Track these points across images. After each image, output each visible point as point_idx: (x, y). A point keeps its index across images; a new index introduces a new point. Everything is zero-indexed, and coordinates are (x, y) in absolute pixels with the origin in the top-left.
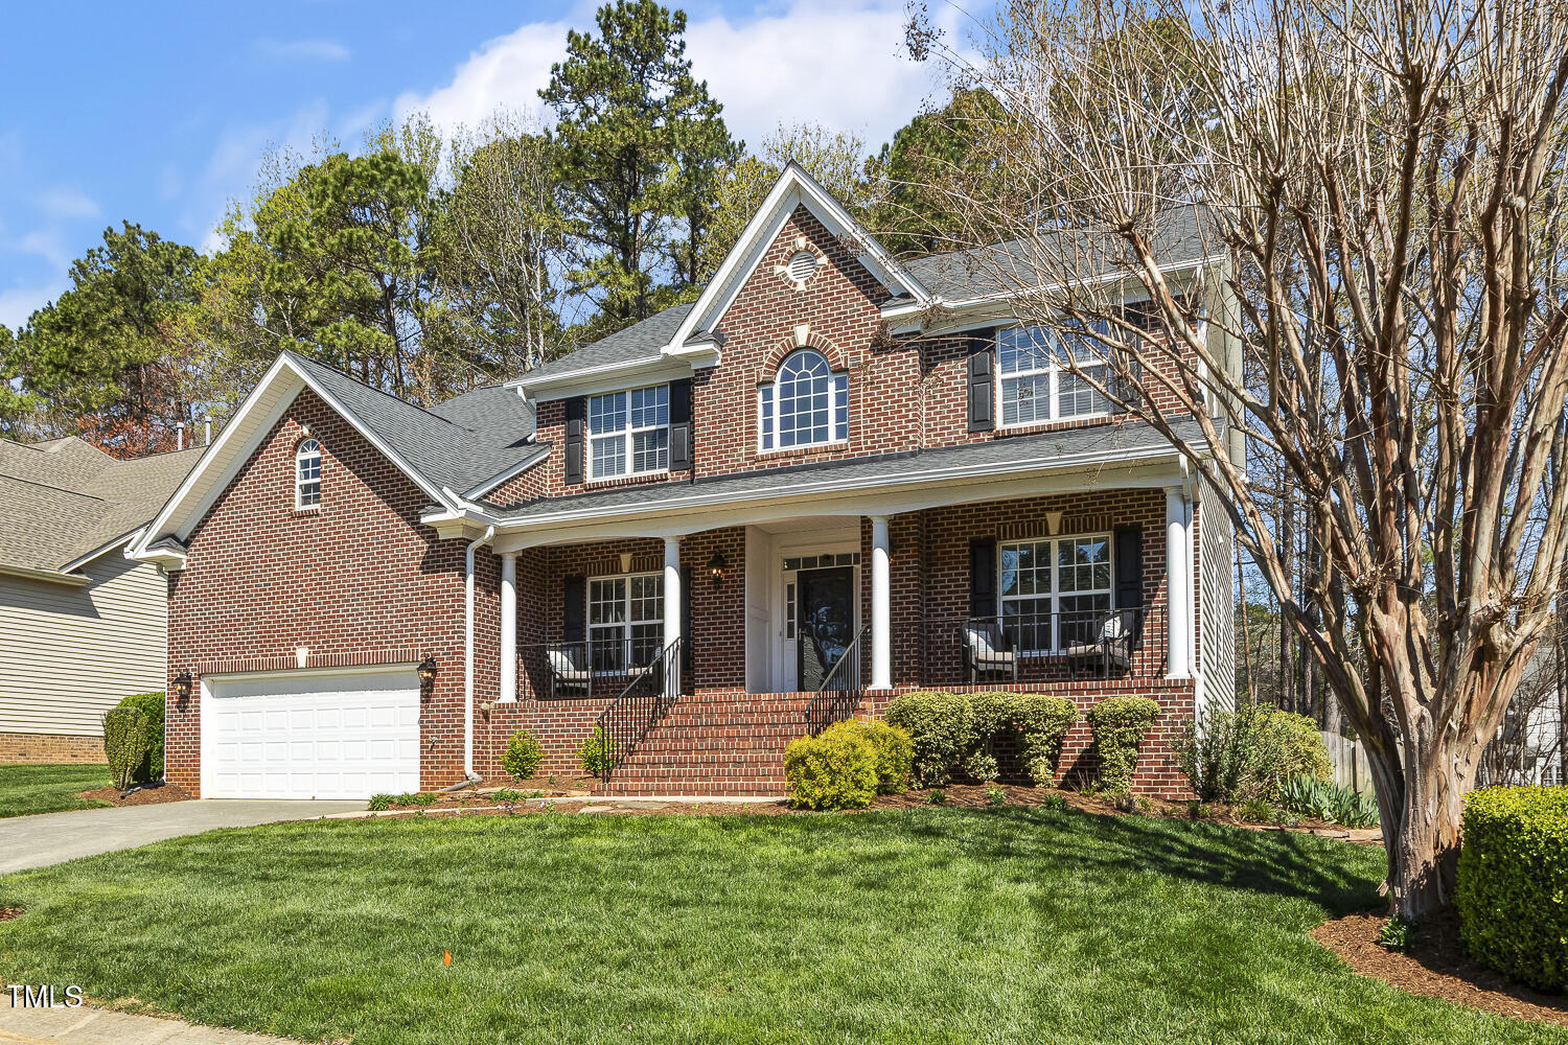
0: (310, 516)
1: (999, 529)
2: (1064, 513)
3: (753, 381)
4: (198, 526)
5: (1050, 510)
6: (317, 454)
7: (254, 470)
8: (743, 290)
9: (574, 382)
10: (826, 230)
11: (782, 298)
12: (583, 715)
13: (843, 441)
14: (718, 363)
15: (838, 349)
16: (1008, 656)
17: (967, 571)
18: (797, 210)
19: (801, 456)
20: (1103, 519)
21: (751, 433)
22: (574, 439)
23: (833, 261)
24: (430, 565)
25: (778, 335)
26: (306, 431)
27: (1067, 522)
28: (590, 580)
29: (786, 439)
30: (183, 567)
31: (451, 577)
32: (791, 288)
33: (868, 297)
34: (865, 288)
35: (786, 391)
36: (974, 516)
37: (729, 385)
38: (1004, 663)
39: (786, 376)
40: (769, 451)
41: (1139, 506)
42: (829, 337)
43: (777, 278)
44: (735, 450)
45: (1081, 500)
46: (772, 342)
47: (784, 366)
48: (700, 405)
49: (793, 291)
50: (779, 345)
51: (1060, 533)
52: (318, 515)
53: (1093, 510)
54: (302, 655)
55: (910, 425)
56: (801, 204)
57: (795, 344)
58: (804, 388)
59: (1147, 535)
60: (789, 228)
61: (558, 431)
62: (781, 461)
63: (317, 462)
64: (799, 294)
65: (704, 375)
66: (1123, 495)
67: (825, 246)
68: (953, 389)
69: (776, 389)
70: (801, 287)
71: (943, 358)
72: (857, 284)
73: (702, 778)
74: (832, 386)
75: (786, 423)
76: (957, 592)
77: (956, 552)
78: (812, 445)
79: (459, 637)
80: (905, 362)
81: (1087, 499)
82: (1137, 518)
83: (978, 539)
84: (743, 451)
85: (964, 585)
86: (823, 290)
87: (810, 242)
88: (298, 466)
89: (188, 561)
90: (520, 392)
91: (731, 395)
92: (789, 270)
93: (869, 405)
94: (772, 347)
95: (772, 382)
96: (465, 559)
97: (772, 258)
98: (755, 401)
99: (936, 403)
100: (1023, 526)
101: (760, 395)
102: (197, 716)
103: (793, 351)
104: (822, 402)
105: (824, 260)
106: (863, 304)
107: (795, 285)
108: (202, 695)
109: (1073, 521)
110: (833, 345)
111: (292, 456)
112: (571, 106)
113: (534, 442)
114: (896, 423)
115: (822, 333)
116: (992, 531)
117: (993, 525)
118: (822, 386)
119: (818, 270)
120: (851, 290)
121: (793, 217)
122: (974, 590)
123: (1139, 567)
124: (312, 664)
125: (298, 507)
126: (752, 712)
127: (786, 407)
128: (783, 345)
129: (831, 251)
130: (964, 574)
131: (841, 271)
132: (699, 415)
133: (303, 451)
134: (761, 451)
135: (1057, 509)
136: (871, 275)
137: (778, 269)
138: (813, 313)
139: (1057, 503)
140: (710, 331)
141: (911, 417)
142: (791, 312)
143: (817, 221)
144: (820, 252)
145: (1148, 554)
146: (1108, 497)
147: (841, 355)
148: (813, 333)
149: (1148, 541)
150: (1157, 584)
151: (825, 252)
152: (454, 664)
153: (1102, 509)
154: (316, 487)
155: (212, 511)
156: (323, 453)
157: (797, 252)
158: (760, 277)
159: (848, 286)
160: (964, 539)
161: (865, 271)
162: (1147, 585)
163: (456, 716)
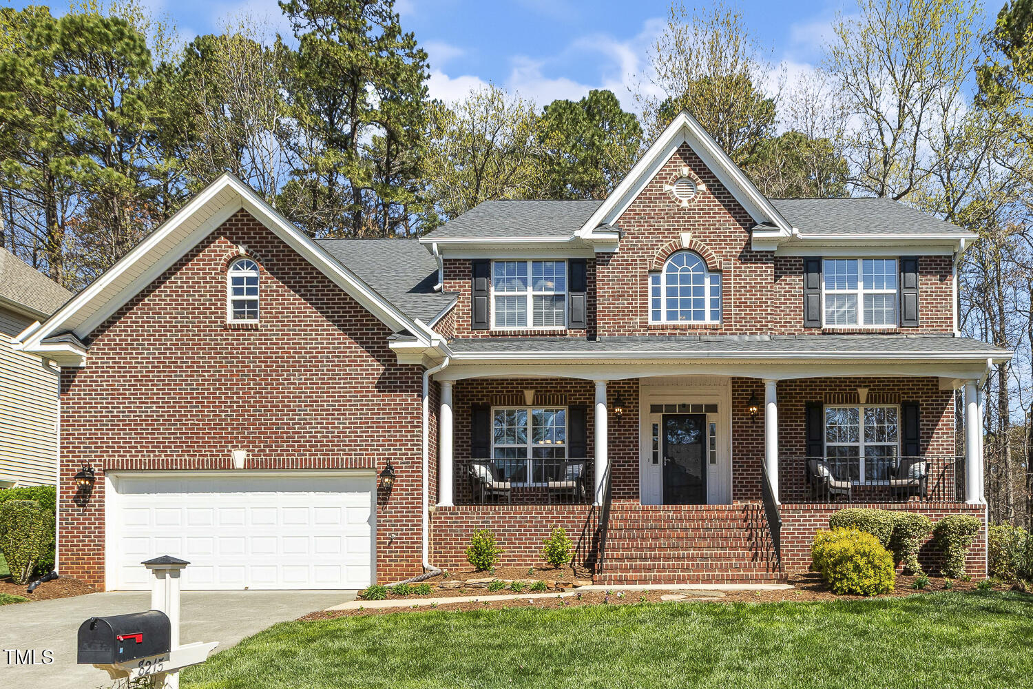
0: (248, 330)
1: (826, 397)
2: (870, 390)
3: (646, 268)
4: (102, 326)
5: (860, 386)
6: (253, 274)
7: (177, 279)
8: (638, 198)
9: (478, 247)
10: (705, 165)
11: (669, 210)
12: (523, 518)
13: (717, 322)
14: (617, 250)
15: (714, 255)
16: (844, 484)
17: (804, 424)
18: (682, 146)
19: (685, 330)
20: (895, 396)
21: (644, 307)
22: (480, 293)
23: (710, 190)
24: (384, 385)
25: (666, 237)
26: (242, 250)
27: (872, 396)
28: (493, 409)
29: (671, 316)
30: (83, 364)
31: (408, 398)
32: (677, 203)
33: (737, 221)
34: (734, 213)
35: (671, 279)
36: (808, 386)
37: (626, 269)
38: (841, 488)
39: (670, 268)
40: (656, 323)
41: (917, 389)
42: (707, 244)
43: (665, 194)
44: (632, 319)
45: (881, 382)
46: (662, 241)
47: (669, 261)
48: (601, 280)
49: (678, 206)
50: (667, 244)
51: (867, 402)
52: (257, 330)
53: (888, 389)
54: (239, 457)
55: (769, 317)
56: (685, 142)
57: (680, 246)
58: (685, 279)
59: (922, 409)
60: (675, 159)
61: (467, 285)
62: (669, 331)
63: (252, 281)
64: (683, 209)
65: (605, 258)
66: (908, 381)
67: (704, 177)
68: (793, 296)
69: (663, 277)
70: (685, 204)
71: (786, 273)
72: (729, 209)
73: (683, 570)
74: (707, 281)
75: (671, 304)
76: (796, 438)
77: (795, 410)
78: (692, 322)
79: (418, 449)
80: (765, 271)
81: (884, 381)
82: (916, 397)
83: (811, 402)
84: (638, 320)
85: (801, 434)
86: (702, 210)
87: (692, 172)
88: (229, 282)
89: (88, 358)
90: (435, 247)
91: (628, 276)
92: (674, 188)
93: (738, 299)
94: (662, 245)
95: (661, 271)
96: (422, 383)
97: (661, 178)
98: (647, 284)
99: (781, 303)
100: (842, 396)
101: (650, 280)
102: (101, 511)
103: (678, 250)
104: (700, 291)
105: (703, 187)
106: (733, 225)
107: (680, 201)
108: (106, 490)
109: (876, 395)
110: (710, 251)
111: (223, 272)
112: (304, 22)
113: (440, 290)
114: (758, 314)
115: (701, 241)
116: (821, 398)
117: (821, 394)
118: (699, 279)
119: (698, 194)
120: (724, 213)
121: (678, 150)
122: (809, 437)
123: (917, 429)
124: (250, 466)
125: (230, 319)
126: (681, 519)
127: (671, 292)
128: (671, 245)
129: (709, 181)
130: (802, 425)
131: (717, 197)
132: (600, 288)
133: (236, 269)
134: (651, 322)
135: (865, 386)
136: (739, 205)
137: (667, 187)
138: (694, 225)
139: (865, 382)
140: (611, 224)
141: (769, 311)
142: (677, 222)
143: (698, 158)
144: (700, 181)
145: (923, 421)
146: (898, 381)
147: (717, 259)
148: (695, 240)
149: (922, 413)
150: (928, 441)
151: (704, 182)
152: (413, 472)
153: (894, 389)
154: (253, 304)
155: (121, 313)
156: (262, 272)
157: (681, 177)
158: (652, 190)
159: (721, 209)
160: (802, 401)
161: (735, 201)
162: (922, 441)
163: (415, 516)
